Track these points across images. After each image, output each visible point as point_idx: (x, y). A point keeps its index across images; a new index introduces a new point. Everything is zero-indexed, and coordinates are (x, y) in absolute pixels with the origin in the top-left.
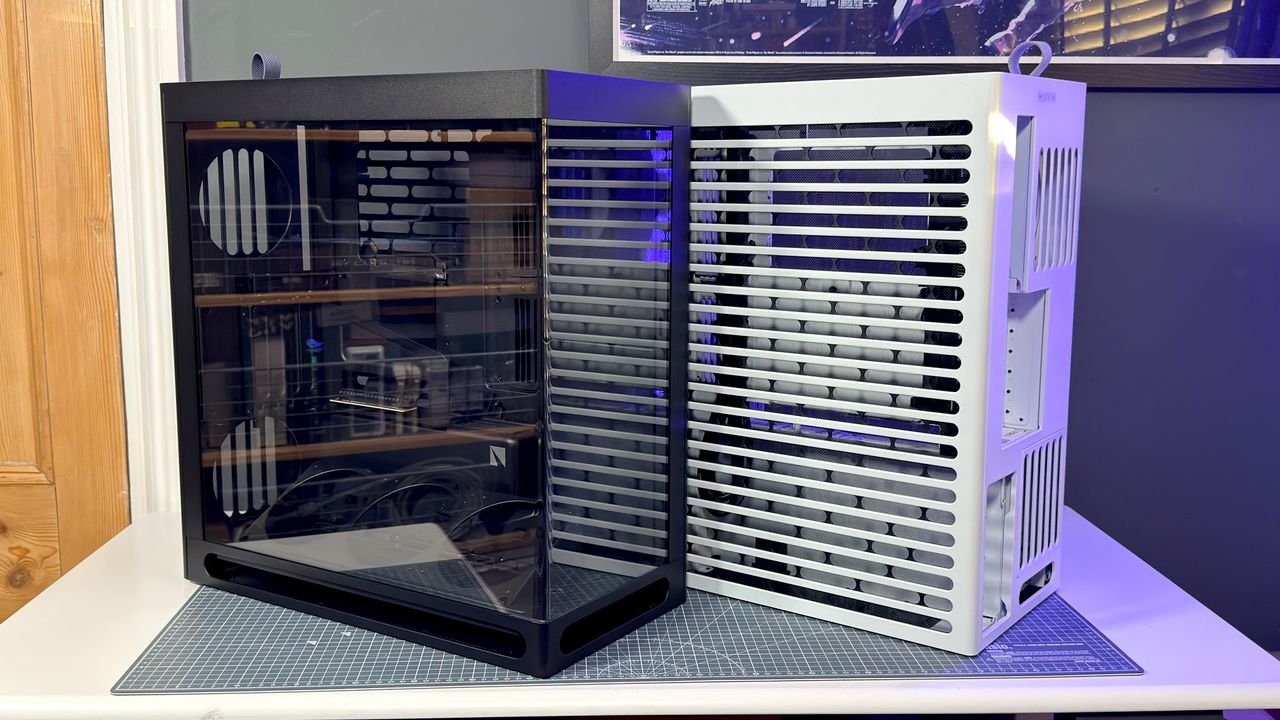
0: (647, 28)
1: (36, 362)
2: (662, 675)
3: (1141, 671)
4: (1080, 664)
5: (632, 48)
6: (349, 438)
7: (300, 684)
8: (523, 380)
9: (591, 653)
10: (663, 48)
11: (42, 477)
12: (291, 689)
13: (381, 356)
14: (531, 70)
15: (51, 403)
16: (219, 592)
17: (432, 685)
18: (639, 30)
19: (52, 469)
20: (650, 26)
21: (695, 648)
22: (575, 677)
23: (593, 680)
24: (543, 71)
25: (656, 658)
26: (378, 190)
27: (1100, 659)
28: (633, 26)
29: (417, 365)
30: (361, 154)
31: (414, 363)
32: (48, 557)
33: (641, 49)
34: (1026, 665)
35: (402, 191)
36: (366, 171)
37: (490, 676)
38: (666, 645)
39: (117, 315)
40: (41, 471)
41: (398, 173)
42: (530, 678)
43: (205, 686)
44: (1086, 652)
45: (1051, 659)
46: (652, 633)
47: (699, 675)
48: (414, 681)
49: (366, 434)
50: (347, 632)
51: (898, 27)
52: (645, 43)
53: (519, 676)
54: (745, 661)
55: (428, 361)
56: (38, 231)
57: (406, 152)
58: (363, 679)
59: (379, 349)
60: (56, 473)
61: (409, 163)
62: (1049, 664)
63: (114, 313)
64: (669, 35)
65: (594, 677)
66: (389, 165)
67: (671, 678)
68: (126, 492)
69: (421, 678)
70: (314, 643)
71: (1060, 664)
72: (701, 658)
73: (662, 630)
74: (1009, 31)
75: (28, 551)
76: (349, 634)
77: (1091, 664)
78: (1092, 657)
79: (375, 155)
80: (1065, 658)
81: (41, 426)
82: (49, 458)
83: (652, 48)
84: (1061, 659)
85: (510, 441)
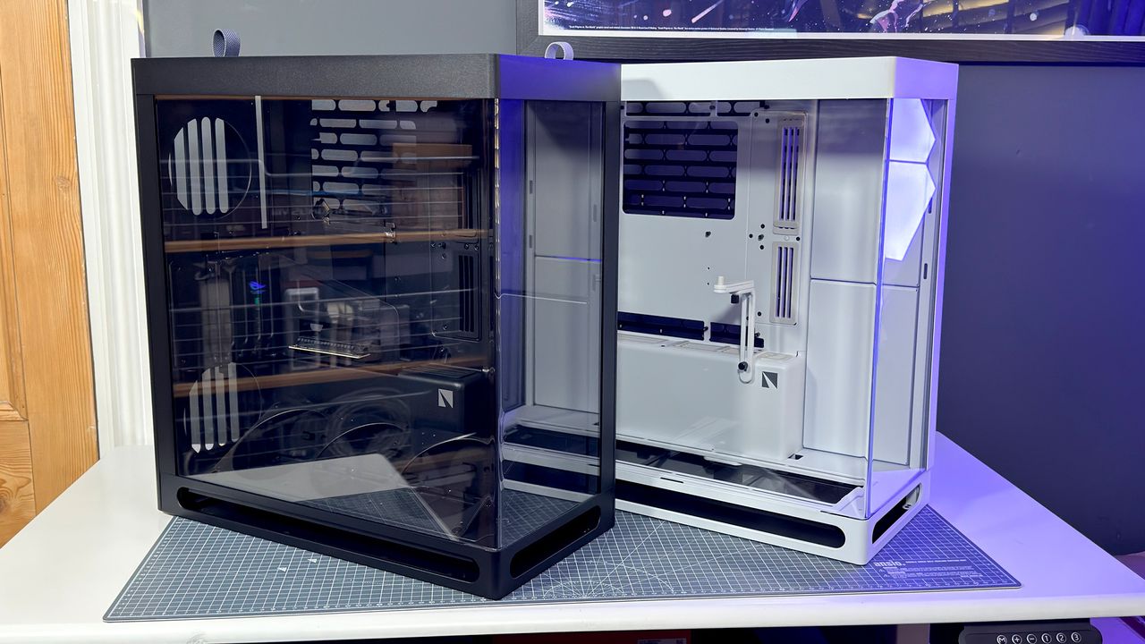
0: (569, 5)
1: (9, 310)
2: (601, 595)
3: (1019, 584)
4: (965, 579)
5: (556, 24)
6: (289, 372)
7: (276, 609)
8: (467, 330)
9: (536, 575)
10: (583, 24)
11: (15, 414)
12: (267, 613)
13: (317, 298)
14: (485, 55)
15: (23, 347)
16: (192, 522)
17: (396, 608)
18: (562, 7)
19: (25, 406)
20: (572, 3)
21: (628, 570)
22: (524, 598)
23: (539, 601)
24: (495, 55)
25: (594, 579)
26: (328, 155)
27: (983, 574)
28: (557, 3)
29: (350, 305)
30: (314, 122)
31: (347, 303)
32: (23, 487)
33: (565, 24)
34: (919, 580)
35: (350, 156)
36: (319, 137)
37: (447, 598)
38: (601, 566)
39: (83, 266)
40: (15, 409)
41: (346, 139)
42: (483, 600)
43: (189, 613)
44: (969, 568)
45: (940, 574)
46: (588, 556)
47: (634, 594)
48: (380, 605)
49: (304, 368)
50: (314, 558)
51: (794, 5)
52: (567, 18)
53: (473, 598)
54: (673, 581)
55: (361, 302)
56: (9, 189)
57: (355, 121)
58: (332, 604)
59: (315, 291)
60: (29, 411)
61: (358, 130)
62: (938, 579)
63: (80, 265)
64: (590, 12)
65: (541, 598)
66: (339, 131)
67: (610, 598)
68: (94, 428)
69: (385, 602)
70: (284, 569)
71: (948, 579)
72: (633, 578)
73: (597, 552)
74: (891, 10)
75: (4, 482)
76: (315, 561)
77: (975, 579)
78: (975, 572)
79: (325, 123)
80: (952, 574)
81: (14, 368)
82: (22, 398)
83: (574, 24)
84: (948, 574)
85: (457, 385)
